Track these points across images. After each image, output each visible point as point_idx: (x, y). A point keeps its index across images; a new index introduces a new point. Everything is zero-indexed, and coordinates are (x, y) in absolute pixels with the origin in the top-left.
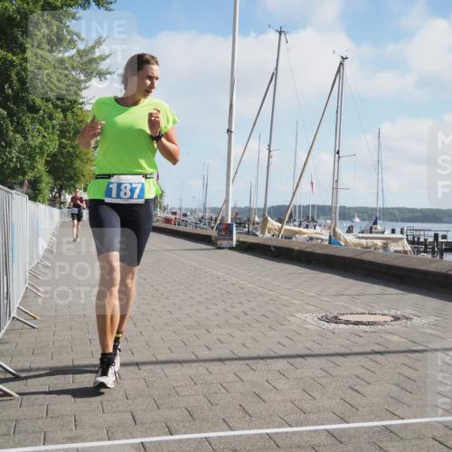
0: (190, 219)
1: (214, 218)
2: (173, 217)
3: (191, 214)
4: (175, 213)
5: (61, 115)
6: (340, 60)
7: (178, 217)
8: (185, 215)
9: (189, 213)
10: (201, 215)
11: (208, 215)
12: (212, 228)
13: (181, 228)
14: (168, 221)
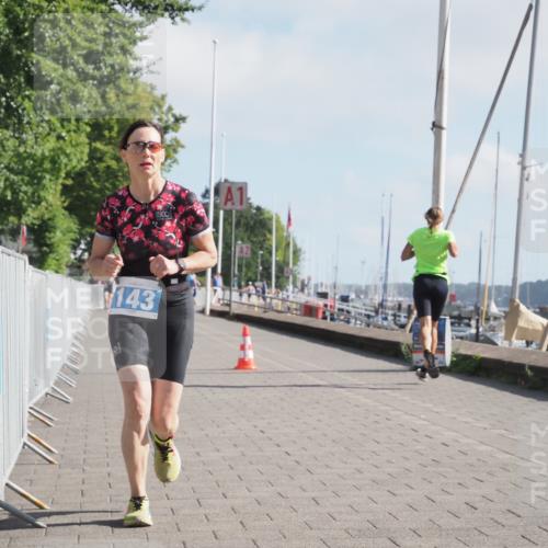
0: (357, 306)
1: (404, 306)
2: (320, 302)
3: (358, 296)
4: (324, 295)
7: (329, 302)
8: (345, 299)
9: (353, 296)
10: (377, 300)
11: (392, 300)
12: (403, 326)
13: (338, 327)
14: (309, 310)
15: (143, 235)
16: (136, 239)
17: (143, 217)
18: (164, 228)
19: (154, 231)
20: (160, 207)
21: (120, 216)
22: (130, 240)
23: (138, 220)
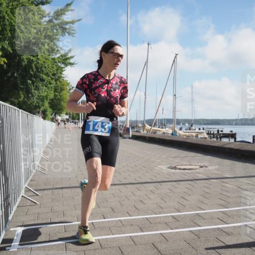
1: (122, 125)
5: (55, 82)
6: (175, 55)
12: (121, 130)
15: (106, 94)
16: (103, 95)
17: (107, 85)
18: (116, 92)
19: (112, 93)
20: (114, 82)
21: (94, 83)
22: (99, 95)
23: (104, 87)
